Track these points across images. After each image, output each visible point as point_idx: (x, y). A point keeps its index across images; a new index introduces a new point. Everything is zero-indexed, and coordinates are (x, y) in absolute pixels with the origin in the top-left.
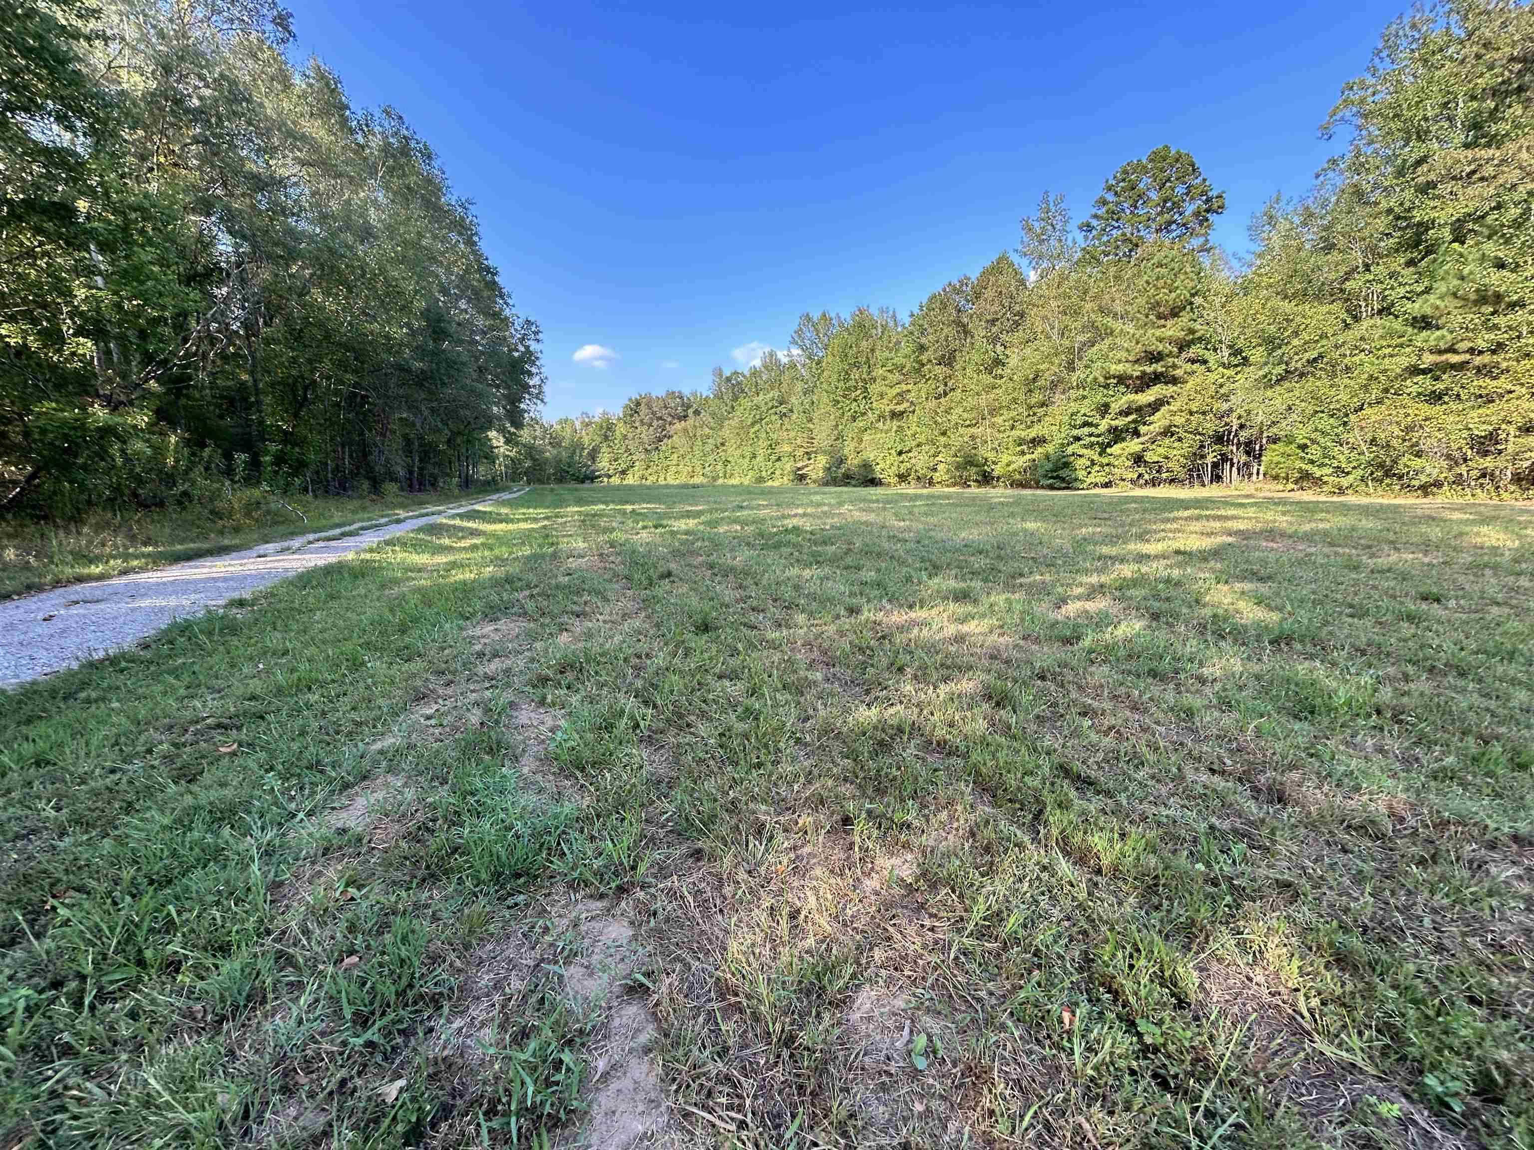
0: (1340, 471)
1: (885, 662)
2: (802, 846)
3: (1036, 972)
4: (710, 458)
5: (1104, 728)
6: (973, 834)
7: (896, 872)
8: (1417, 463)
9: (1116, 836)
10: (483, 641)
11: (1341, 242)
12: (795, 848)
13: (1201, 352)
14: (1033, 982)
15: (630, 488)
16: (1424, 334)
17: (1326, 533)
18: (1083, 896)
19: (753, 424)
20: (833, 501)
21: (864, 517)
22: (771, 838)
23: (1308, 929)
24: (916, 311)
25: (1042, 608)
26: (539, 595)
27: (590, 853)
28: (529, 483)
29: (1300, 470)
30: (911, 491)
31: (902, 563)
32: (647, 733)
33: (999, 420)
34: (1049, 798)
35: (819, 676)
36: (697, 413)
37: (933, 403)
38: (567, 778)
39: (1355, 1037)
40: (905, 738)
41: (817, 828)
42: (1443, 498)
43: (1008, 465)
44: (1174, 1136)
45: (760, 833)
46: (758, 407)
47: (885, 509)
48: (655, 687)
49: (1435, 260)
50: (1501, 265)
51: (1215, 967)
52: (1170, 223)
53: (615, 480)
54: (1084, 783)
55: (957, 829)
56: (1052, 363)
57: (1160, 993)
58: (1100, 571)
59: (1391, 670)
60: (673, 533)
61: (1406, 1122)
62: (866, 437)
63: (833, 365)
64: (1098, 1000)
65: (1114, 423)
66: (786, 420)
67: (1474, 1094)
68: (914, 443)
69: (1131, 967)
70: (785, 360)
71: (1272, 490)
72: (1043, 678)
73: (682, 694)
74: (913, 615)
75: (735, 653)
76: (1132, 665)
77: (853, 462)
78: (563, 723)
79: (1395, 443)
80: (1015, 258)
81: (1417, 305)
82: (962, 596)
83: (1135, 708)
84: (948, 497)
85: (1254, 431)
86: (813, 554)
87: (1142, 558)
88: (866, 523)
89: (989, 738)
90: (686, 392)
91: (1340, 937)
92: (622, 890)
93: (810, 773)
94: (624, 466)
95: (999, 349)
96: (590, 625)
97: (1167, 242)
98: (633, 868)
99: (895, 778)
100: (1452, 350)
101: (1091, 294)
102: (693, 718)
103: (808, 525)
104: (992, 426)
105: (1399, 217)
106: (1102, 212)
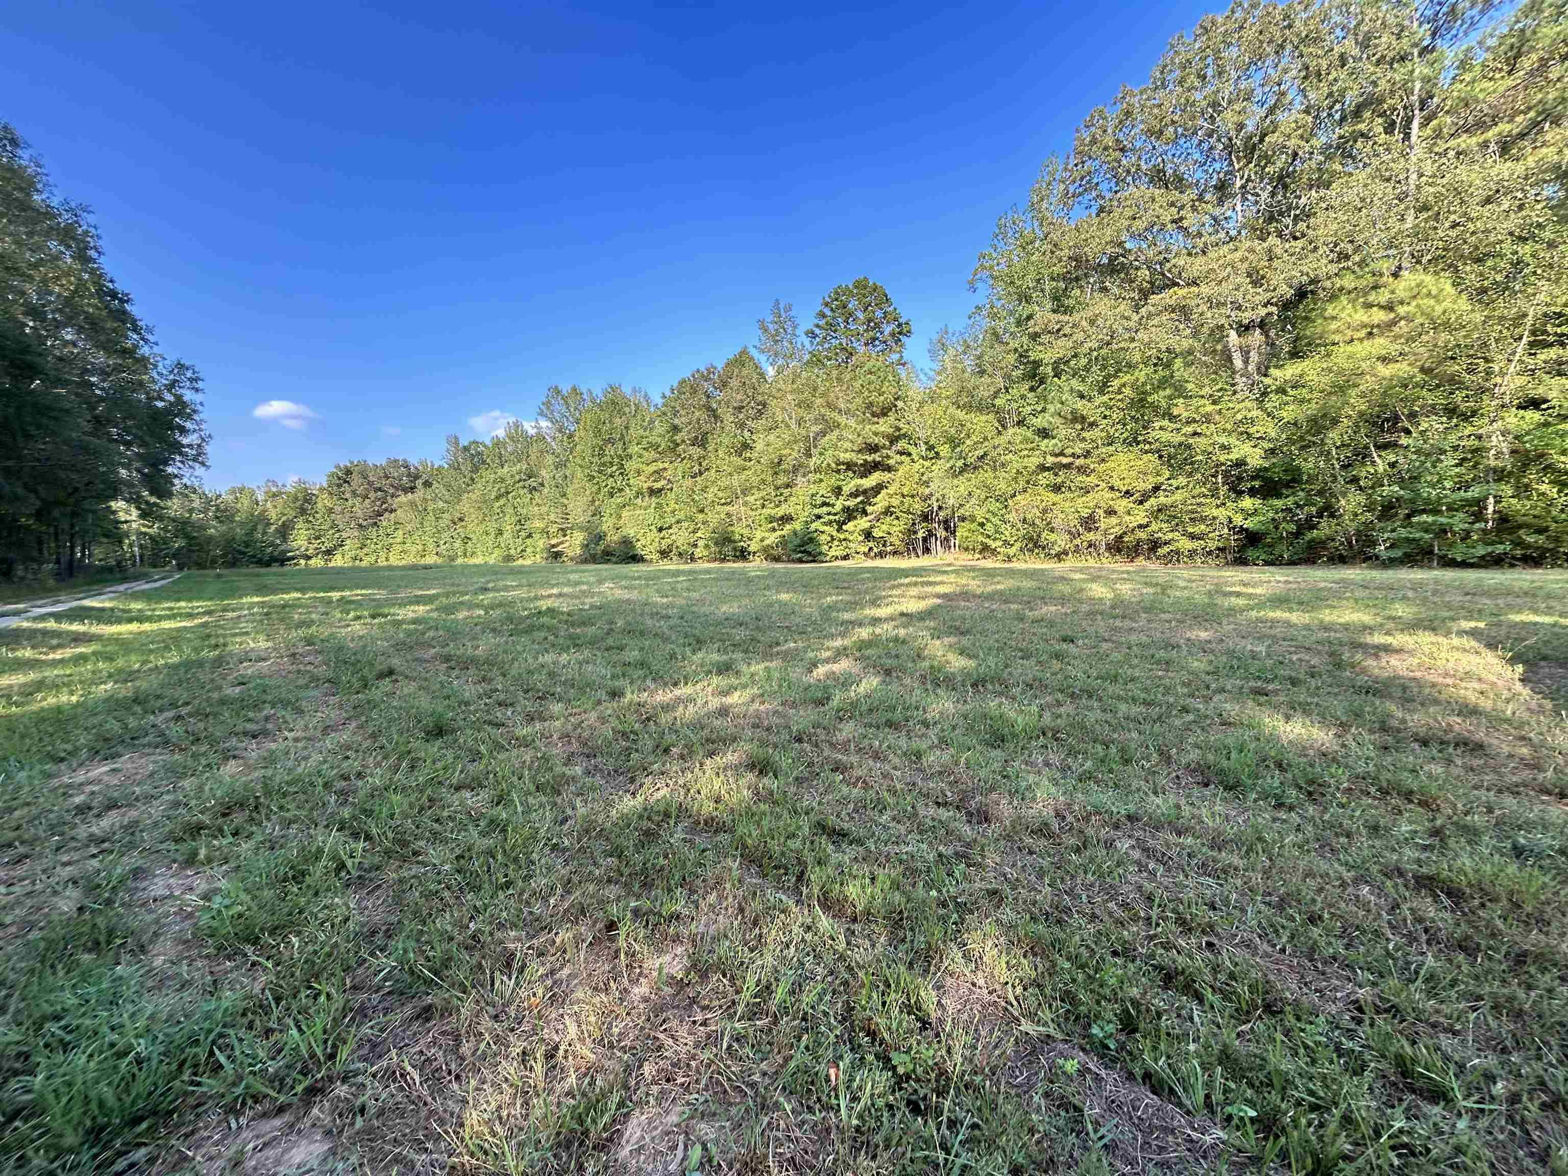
0: (1006, 543)
1: (650, 744)
2: (561, 969)
3: (805, 1037)
4: (445, 536)
5: (853, 780)
6: (741, 910)
7: (665, 971)
8: (1052, 537)
9: (867, 881)
10: (88, 789)
11: (990, 370)
12: (552, 972)
13: (906, 446)
14: (803, 1045)
15: (339, 571)
16: (1046, 441)
17: (1001, 593)
18: (841, 946)
19: (498, 498)
20: (592, 579)
21: (625, 595)
22: (521, 971)
23: (1012, 927)
24: (668, 393)
25: (796, 673)
26: (190, 715)
27: (262, 1054)
28: (180, 567)
29: (982, 543)
30: (673, 567)
31: (666, 640)
32: (355, 873)
33: (751, 499)
34: (809, 858)
35: (578, 770)
36: (427, 484)
37: (689, 482)
38: (229, 958)
39: (1047, 1012)
40: (672, 822)
41: (578, 940)
42: (1070, 563)
43: (762, 541)
44: (926, 1157)
45: (509, 965)
46: (503, 480)
47: (648, 586)
48: (369, 813)
49: (1045, 389)
50: (1082, 397)
51: (949, 981)
52: (874, 339)
53: (317, 562)
54: (839, 836)
55: (726, 909)
56: (793, 449)
57: (909, 1021)
58: (843, 635)
59: (1049, 699)
60: (397, 624)
61: (1083, 1071)
62: (625, 513)
63: (585, 441)
64: (860, 1046)
65: (847, 503)
66: (537, 495)
67: (1122, 1030)
68: (673, 520)
69: (884, 1003)
70: (532, 432)
71: (965, 559)
72: (799, 740)
73: (407, 817)
74: (677, 692)
75: (476, 756)
76: (874, 718)
77: (613, 538)
78: (223, 884)
79: (1037, 521)
80: (754, 352)
81: (1039, 420)
82: (724, 669)
83: (876, 756)
84: (708, 571)
85: (949, 512)
86: (571, 637)
87: (876, 621)
88: (628, 602)
89: (754, 808)
90: (413, 461)
91: (1032, 927)
92: (312, 1091)
93: (569, 881)
94: (329, 545)
95: (747, 434)
96: (273, 746)
97: (874, 355)
98: (332, 1057)
99: (662, 869)
100: (1062, 454)
101: (819, 391)
102: (422, 843)
103: (565, 607)
104: (746, 504)
105: (1022, 356)
106: (822, 323)
